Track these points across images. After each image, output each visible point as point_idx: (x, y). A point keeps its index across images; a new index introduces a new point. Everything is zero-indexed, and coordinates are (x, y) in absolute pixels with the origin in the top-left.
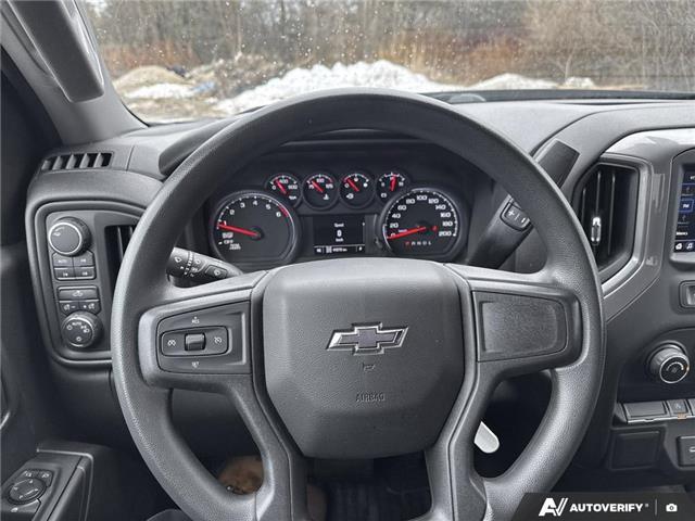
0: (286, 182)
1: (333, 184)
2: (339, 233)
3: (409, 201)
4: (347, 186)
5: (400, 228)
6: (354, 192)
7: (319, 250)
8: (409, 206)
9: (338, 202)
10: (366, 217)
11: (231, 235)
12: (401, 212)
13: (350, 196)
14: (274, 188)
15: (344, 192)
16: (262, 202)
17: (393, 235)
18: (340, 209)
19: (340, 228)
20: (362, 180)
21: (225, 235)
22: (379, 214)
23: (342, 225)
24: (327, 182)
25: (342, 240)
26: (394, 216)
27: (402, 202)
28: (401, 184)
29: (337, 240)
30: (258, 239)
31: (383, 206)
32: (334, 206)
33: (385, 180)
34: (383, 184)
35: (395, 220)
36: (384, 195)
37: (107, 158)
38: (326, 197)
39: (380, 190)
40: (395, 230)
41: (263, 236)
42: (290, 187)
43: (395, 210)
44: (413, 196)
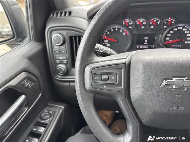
0: (128, 21)
1: (146, 22)
2: (146, 41)
3: (175, 29)
4: (151, 23)
5: (170, 40)
6: (154, 26)
7: (138, 47)
8: (174, 31)
9: (147, 29)
10: (157, 35)
11: (107, 41)
12: (171, 34)
13: (152, 27)
14: (124, 24)
15: (150, 25)
16: (119, 29)
17: (166, 42)
18: (147, 32)
19: (146, 39)
20: (157, 21)
21: (105, 41)
22: (163, 34)
23: (147, 38)
24: (144, 21)
25: (146, 43)
26: (168, 35)
27: (172, 30)
28: (173, 23)
29: (145, 44)
30: (116, 42)
31: (165, 31)
32: (146, 31)
33: (167, 21)
34: (165, 23)
35: (168, 37)
36: (165, 27)
37: (70, 13)
38: (143, 27)
39: (164, 25)
40: (168, 40)
41: (118, 41)
42: (130, 24)
43: (168, 33)
44: (177, 27)
